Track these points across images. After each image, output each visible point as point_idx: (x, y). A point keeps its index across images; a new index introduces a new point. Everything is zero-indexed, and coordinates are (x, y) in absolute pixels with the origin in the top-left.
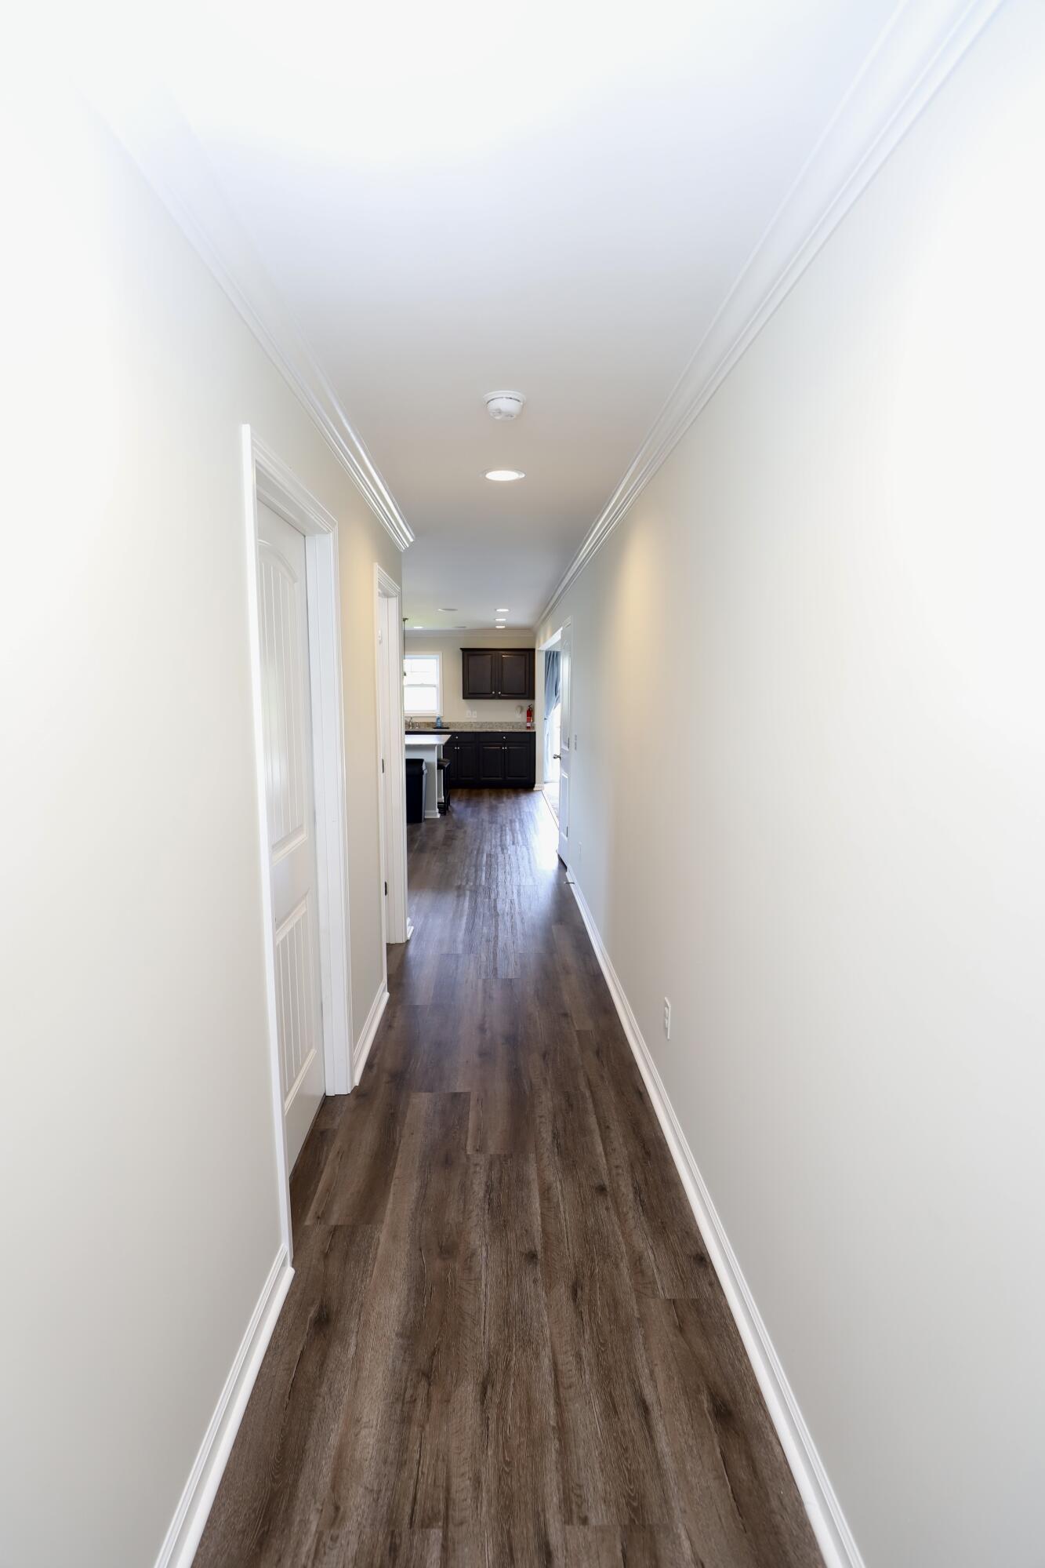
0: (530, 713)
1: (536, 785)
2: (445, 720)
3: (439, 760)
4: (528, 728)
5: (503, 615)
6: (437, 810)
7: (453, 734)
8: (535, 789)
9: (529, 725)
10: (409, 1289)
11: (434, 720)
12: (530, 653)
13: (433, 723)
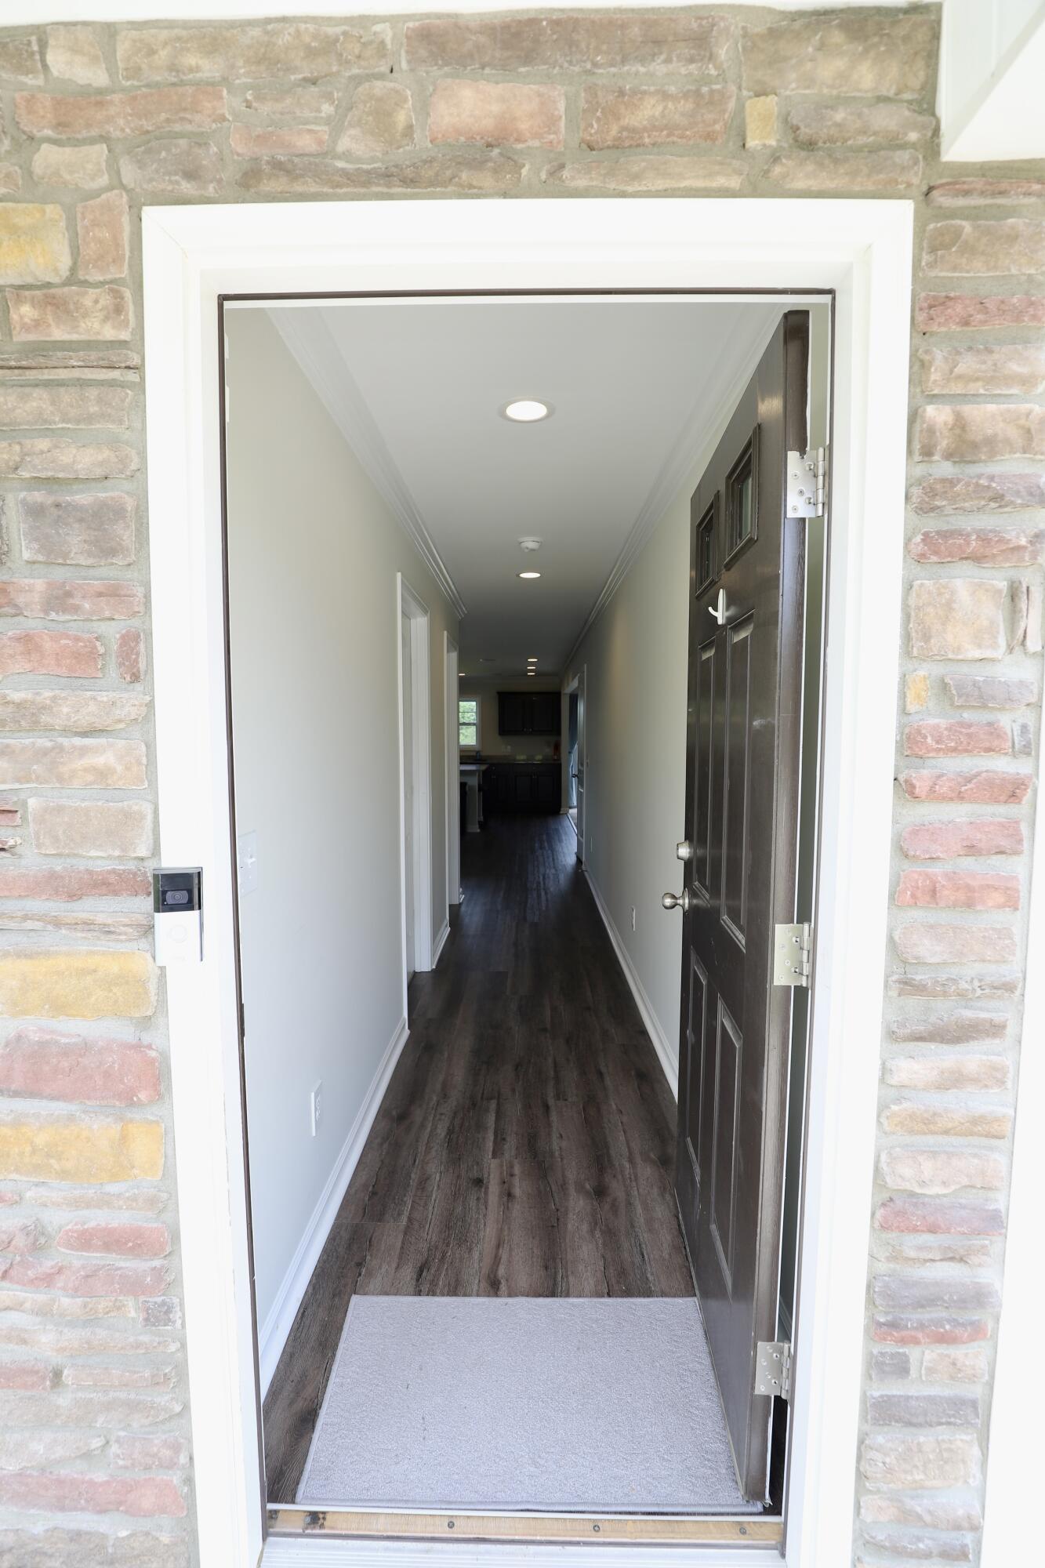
0: (557, 747)
1: (562, 809)
2: (483, 754)
3: (479, 785)
4: (555, 760)
5: (532, 664)
6: (477, 826)
7: (492, 765)
8: (561, 812)
9: (556, 757)
11: (474, 754)
12: (557, 696)
13: (473, 756)
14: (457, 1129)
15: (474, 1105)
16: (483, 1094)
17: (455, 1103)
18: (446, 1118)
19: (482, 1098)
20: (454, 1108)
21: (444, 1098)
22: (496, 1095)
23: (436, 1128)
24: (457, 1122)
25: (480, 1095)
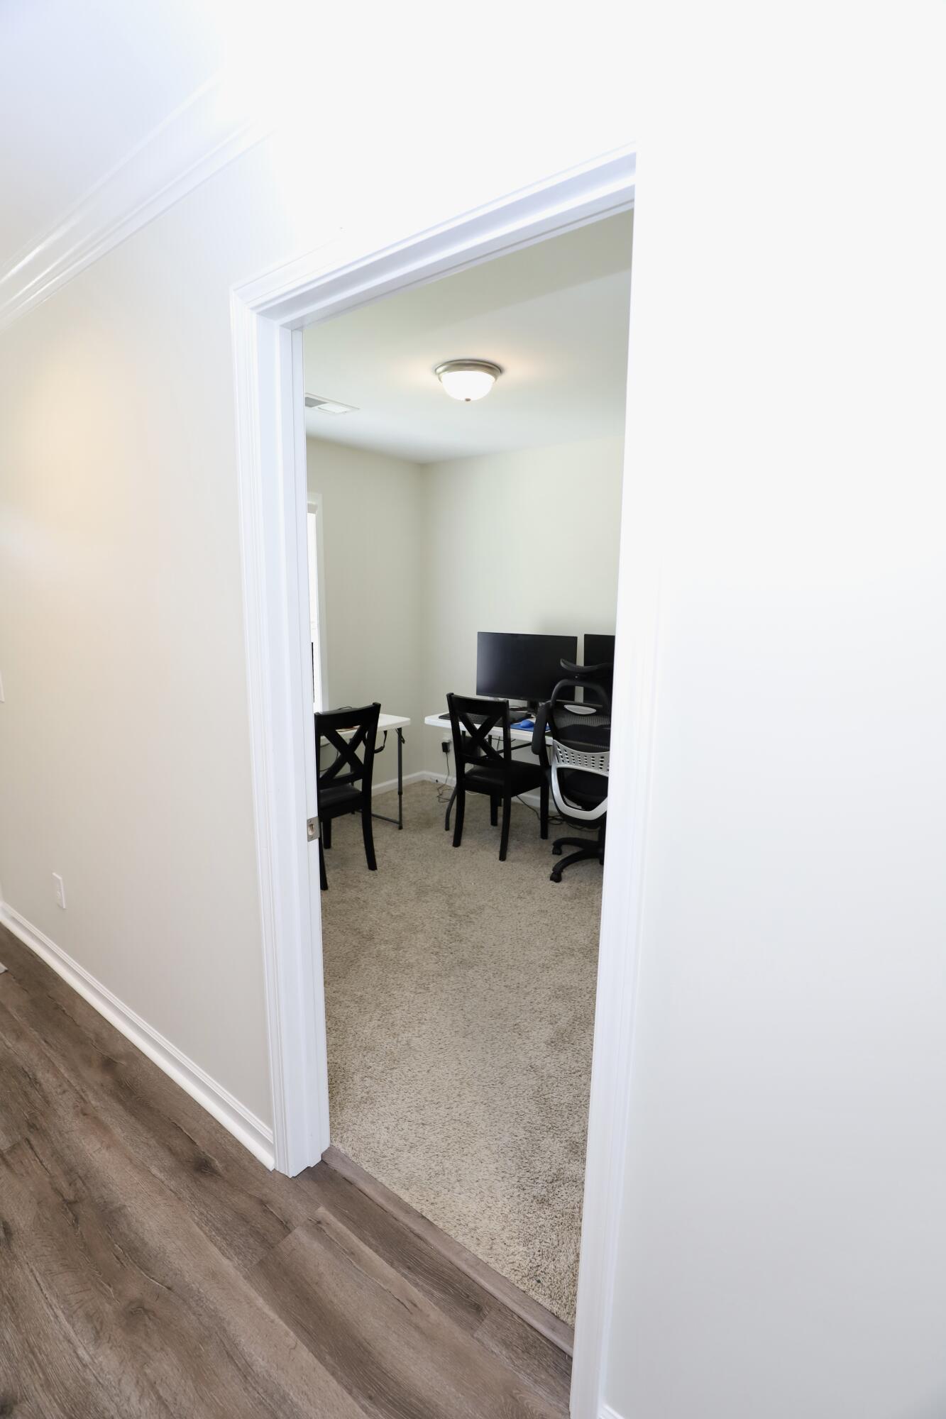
10: (145, 1244)
14: (29, 1089)
15: (31, 1126)
16: (32, 1148)
17: (61, 1112)
18: (53, 1091)
19: (28, 1141)
20: (56, 1107)
21: (82, 1110)
22: (8, 1158)
23: (55, 1076)
24: (35, 1096)
25: (34, 1142)
